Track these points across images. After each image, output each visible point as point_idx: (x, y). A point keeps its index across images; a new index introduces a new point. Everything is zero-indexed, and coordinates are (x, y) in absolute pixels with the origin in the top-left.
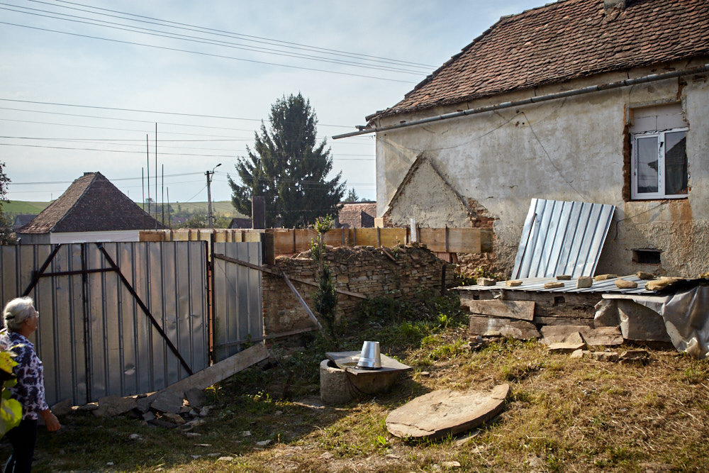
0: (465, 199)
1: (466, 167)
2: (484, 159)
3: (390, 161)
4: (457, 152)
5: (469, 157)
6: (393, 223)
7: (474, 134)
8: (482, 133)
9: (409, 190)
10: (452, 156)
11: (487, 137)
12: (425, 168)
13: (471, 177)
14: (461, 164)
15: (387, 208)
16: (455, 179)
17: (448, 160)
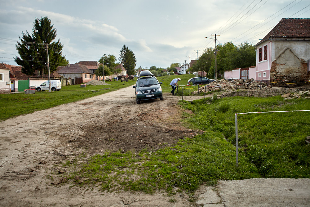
0: (300, 59)
1: (301, 52)
2: (306, 50)
3: (277, 48)
4: (299, 48)
5: (302, 50)
6: (277, 63)
7: (303, 45)
8: (306, 45)
9: (283, 56)
10: (297, 49)
11: (307, 46)
12: (288, 51)
13: (302, 54)
14: (300, 51)
15: (275, 60)
16: (298, 54)
17: (296, 50)
